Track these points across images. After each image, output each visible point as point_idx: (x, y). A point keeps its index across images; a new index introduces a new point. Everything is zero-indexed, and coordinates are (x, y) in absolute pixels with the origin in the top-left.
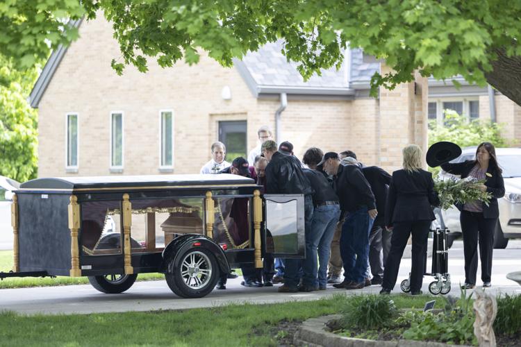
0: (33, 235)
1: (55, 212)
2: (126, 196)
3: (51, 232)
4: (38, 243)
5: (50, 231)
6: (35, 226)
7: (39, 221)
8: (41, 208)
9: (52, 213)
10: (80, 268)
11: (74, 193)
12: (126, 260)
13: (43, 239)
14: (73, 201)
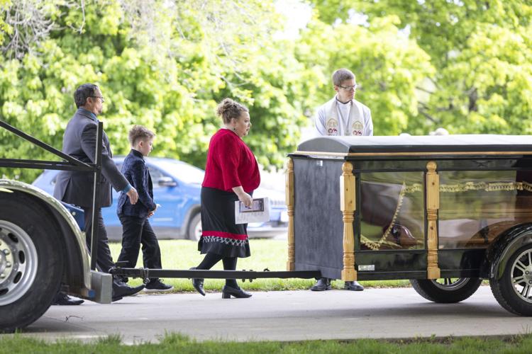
0: (308, 219)
1: (329, 186)
2: (432, 166)
3: (326, 215)
4: (313, 230)
5: (325, 212)
6: (310, 206)
7: (313, 199)
8: (316, 179)
9: (326, 188)
10: (356, 268)
11: (347, 159)
12: (430, 258)
13: (318, 225)
14: (347, 171)
